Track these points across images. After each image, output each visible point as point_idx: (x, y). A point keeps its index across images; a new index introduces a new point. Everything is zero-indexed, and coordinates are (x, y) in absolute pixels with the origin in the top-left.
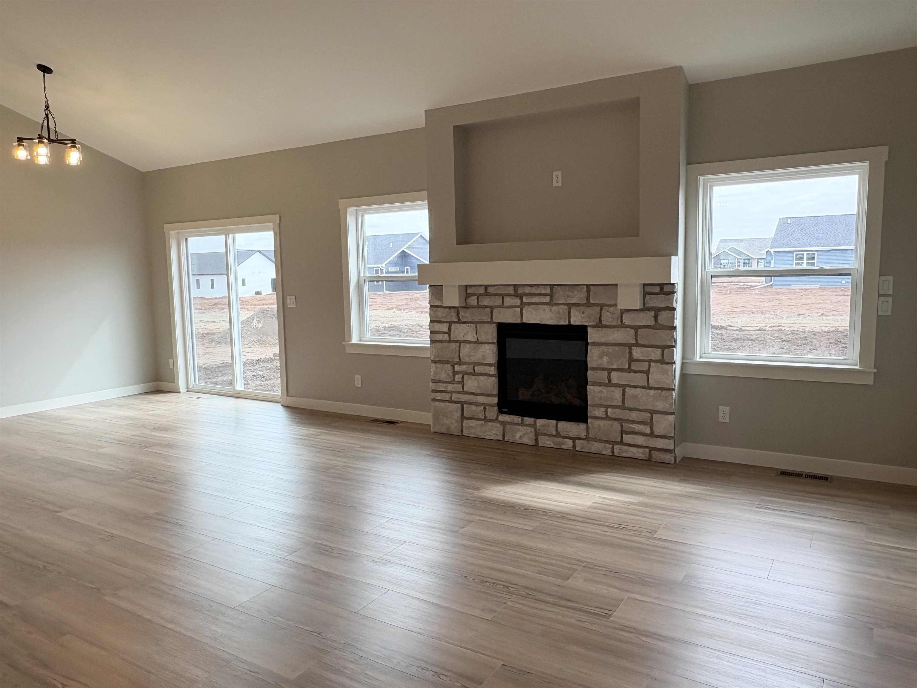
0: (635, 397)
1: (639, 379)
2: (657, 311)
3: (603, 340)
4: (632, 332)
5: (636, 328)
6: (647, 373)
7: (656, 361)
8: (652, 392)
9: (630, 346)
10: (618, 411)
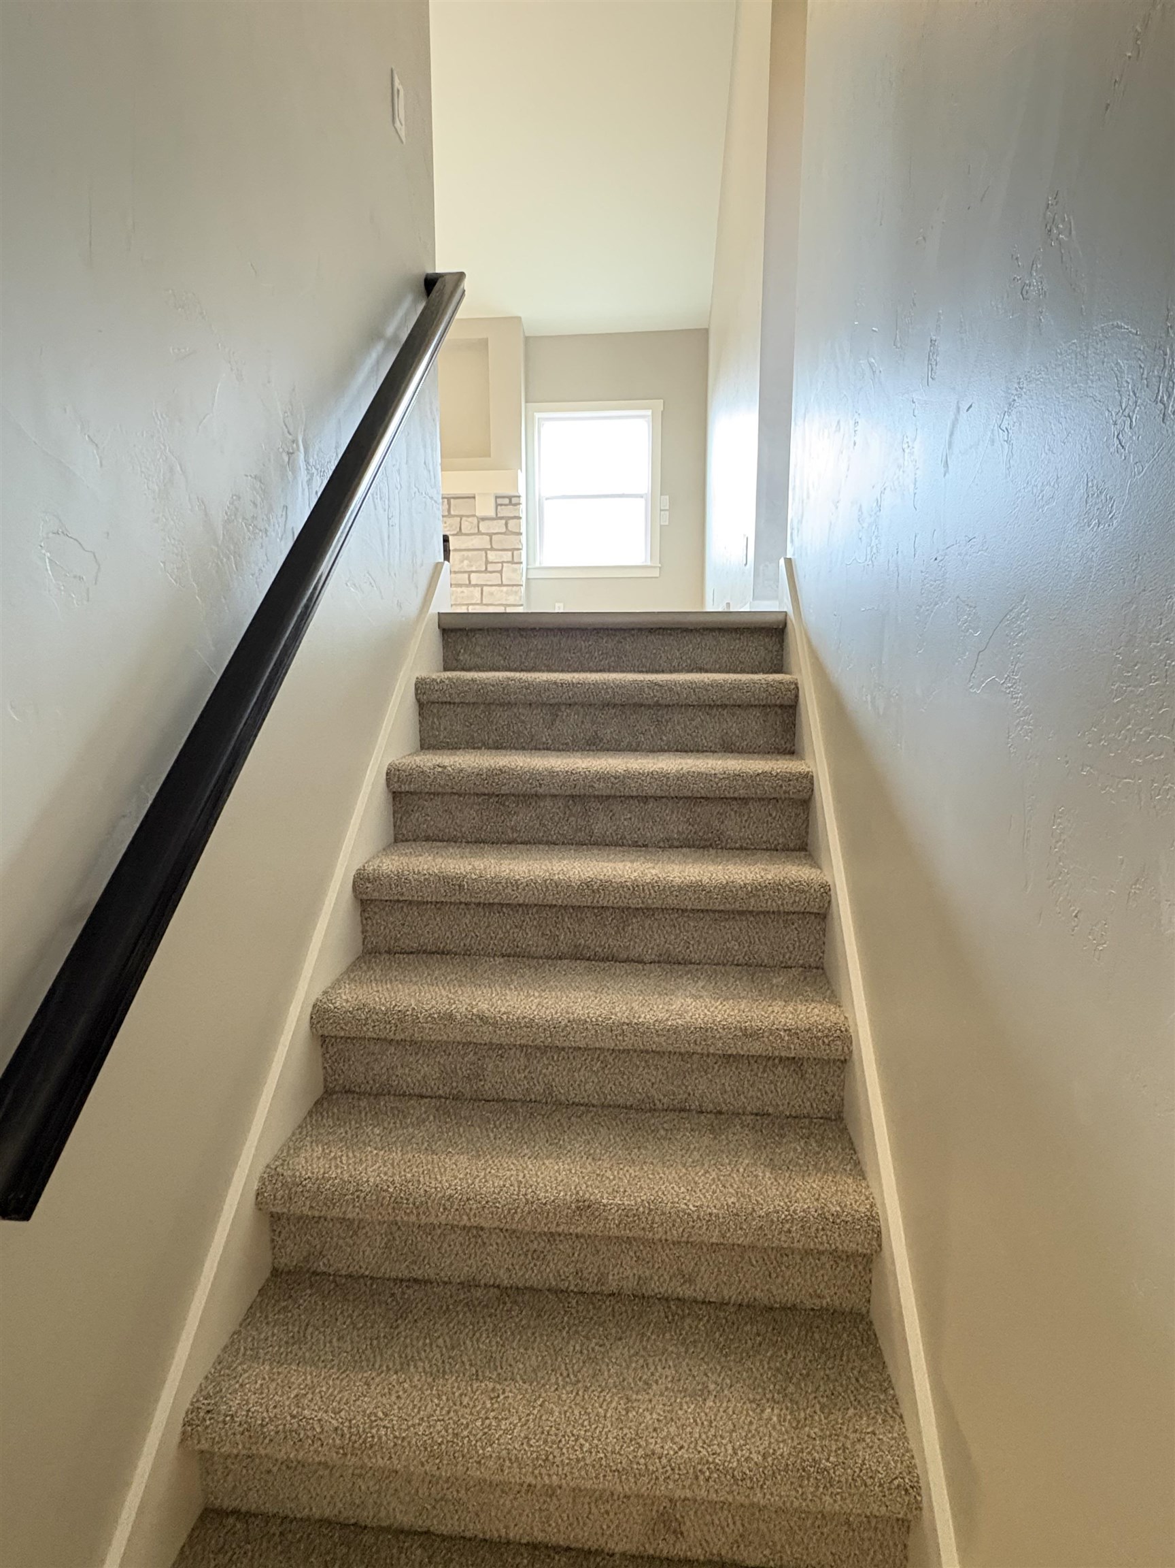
0: (491, 594)
1: (495, 578)
2: (507, 519)
3: (463, 547)
4: (488, 538)
5: (491, 535)
6: (501, 572)
7: (508, 562)
8: (505, 589)
9: (486, 550)
10: (477, 607)
